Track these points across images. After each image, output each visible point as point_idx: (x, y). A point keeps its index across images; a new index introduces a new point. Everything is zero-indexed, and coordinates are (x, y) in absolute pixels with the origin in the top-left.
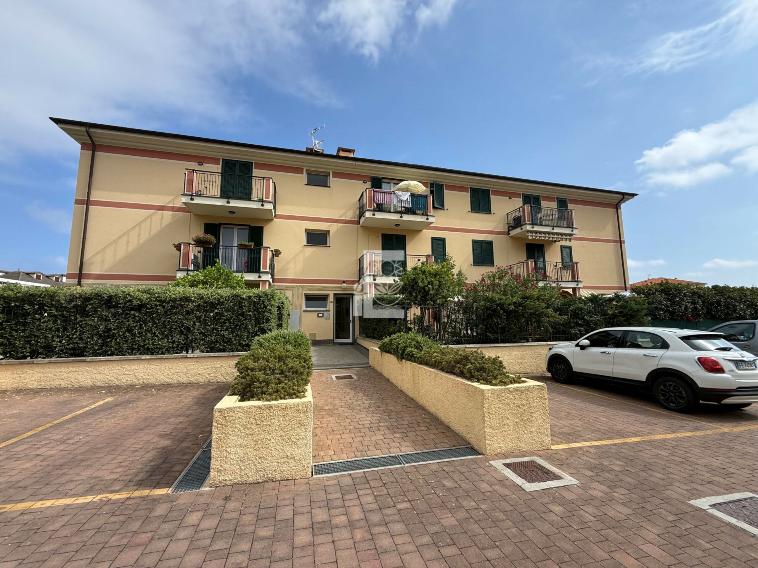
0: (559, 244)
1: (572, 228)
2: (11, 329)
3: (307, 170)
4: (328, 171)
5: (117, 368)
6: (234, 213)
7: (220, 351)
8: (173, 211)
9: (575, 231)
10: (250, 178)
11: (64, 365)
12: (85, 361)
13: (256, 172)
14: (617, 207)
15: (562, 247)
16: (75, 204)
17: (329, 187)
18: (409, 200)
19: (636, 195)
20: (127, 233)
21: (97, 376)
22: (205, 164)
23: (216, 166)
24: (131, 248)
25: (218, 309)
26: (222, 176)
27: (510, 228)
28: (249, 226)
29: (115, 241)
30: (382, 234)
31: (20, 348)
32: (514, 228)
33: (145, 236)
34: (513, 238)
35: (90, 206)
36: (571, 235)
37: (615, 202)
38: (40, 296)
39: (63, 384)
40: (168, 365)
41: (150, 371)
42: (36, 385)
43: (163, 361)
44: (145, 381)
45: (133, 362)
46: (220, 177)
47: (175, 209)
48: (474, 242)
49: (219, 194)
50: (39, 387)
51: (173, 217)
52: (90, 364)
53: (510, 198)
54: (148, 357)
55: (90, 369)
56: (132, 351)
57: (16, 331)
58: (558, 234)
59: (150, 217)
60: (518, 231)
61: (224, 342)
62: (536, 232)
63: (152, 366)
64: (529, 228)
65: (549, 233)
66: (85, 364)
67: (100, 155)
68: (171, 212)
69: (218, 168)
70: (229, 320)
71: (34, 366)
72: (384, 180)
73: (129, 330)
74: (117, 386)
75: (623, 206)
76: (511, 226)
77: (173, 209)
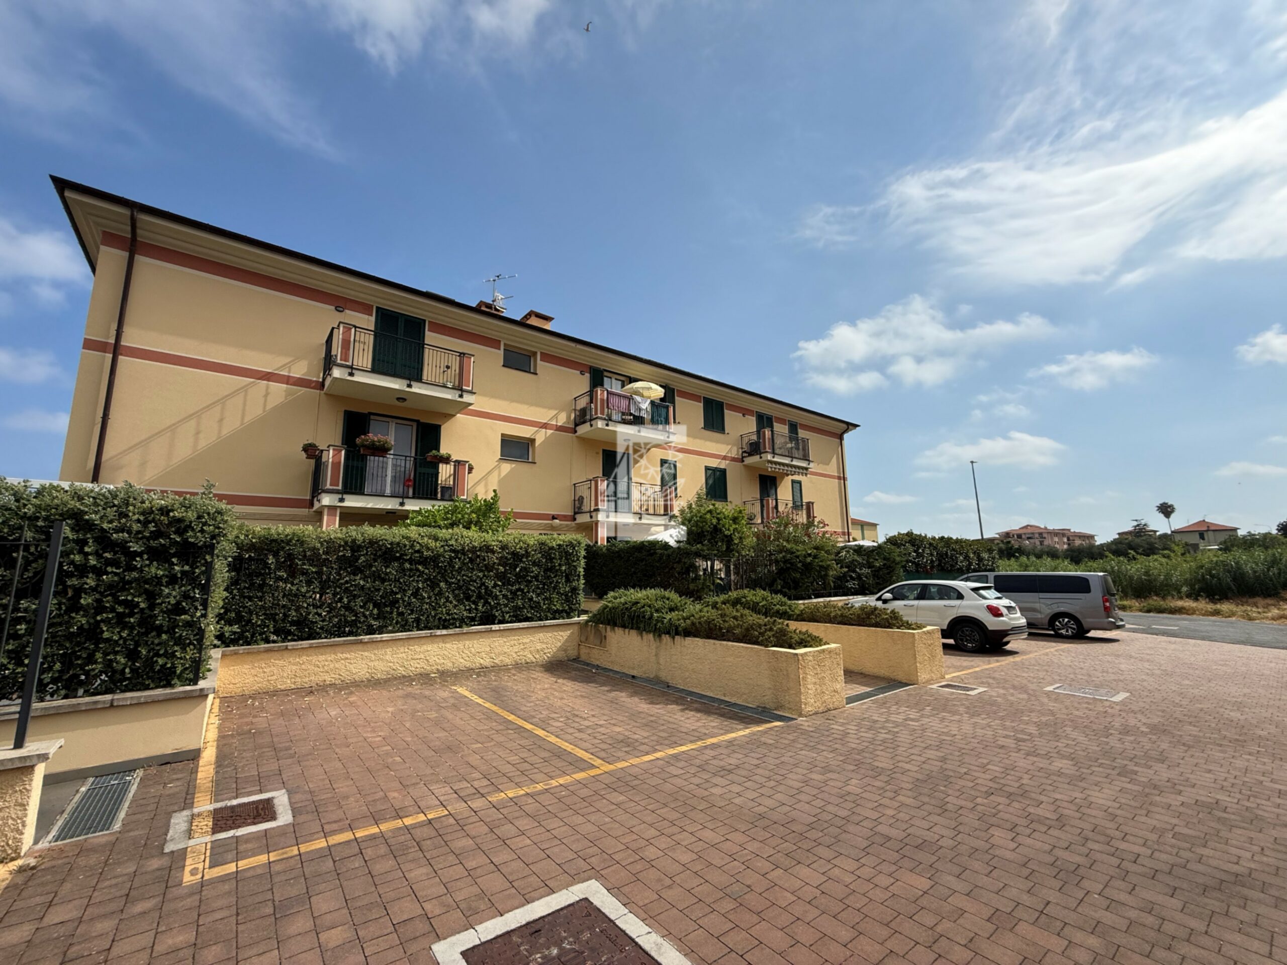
0: (791, 477)
1: (809, 460)
2: (242, 596)
3: (505, 344)
4: (533, 349)
5: (402, 650)
6: (404, 400)
7: (527, 619)
8: (287, 384)
9: (812, 465)
10: (420, 346)
11: (328, 650)
12: (361, 642)
13: (431, 337)
14: (841, 438)
15: (793, 482)
16: (84, 348)
17: (536, 374)
18: (649, 409)
19: (858, 426)
20: (197, 415)
21: (376, 663)
22: (347, 311)
23: (366, 317)
24: (203, 443)
25: (524, 562)
26: (375, 336)
27: (745, 455)
28: (418, 421)
29: (172, 428)
30: (604, 451)
31: (259, 626)
32: (750, 454)
33: (232, 424)
34: (747, 467)
35: (120, 357)
36: (807, 469)
37: (839, 432)
38: (288, 542)
39: (328, 679)
40: (467, 642)
41: (446, 653)
42: (288, 684)
43: (461, 637)
44: (439, 668)
45: (423, 641)
46: (372, 337)
47: (291, 381)
48: (707, 469)
49: (370, 366)
50: (293, 686)
51: (288, 393)
52: (369, 645)
53: (744, 415)
54: (444, 632)
55: (366, 654)
56: (419, 625)
57: (250, 599)
58: (795, 467)
59: (245, 389)
60: (755, 459)
61: (532, 608)
62: (776, 463)
63: (448, 645)
64: (769, 457)
65: (787, 465)
66: (360, 647)
67: (141, 260)
68: (285, 386)
69: (369, 321)
70: (536, 577)
71: (285, 653)
72: (606, 374)
73: (416, 594)
74: (404, 676)
75: (845, 436)
76: (745, 452)
77: (287, 380)
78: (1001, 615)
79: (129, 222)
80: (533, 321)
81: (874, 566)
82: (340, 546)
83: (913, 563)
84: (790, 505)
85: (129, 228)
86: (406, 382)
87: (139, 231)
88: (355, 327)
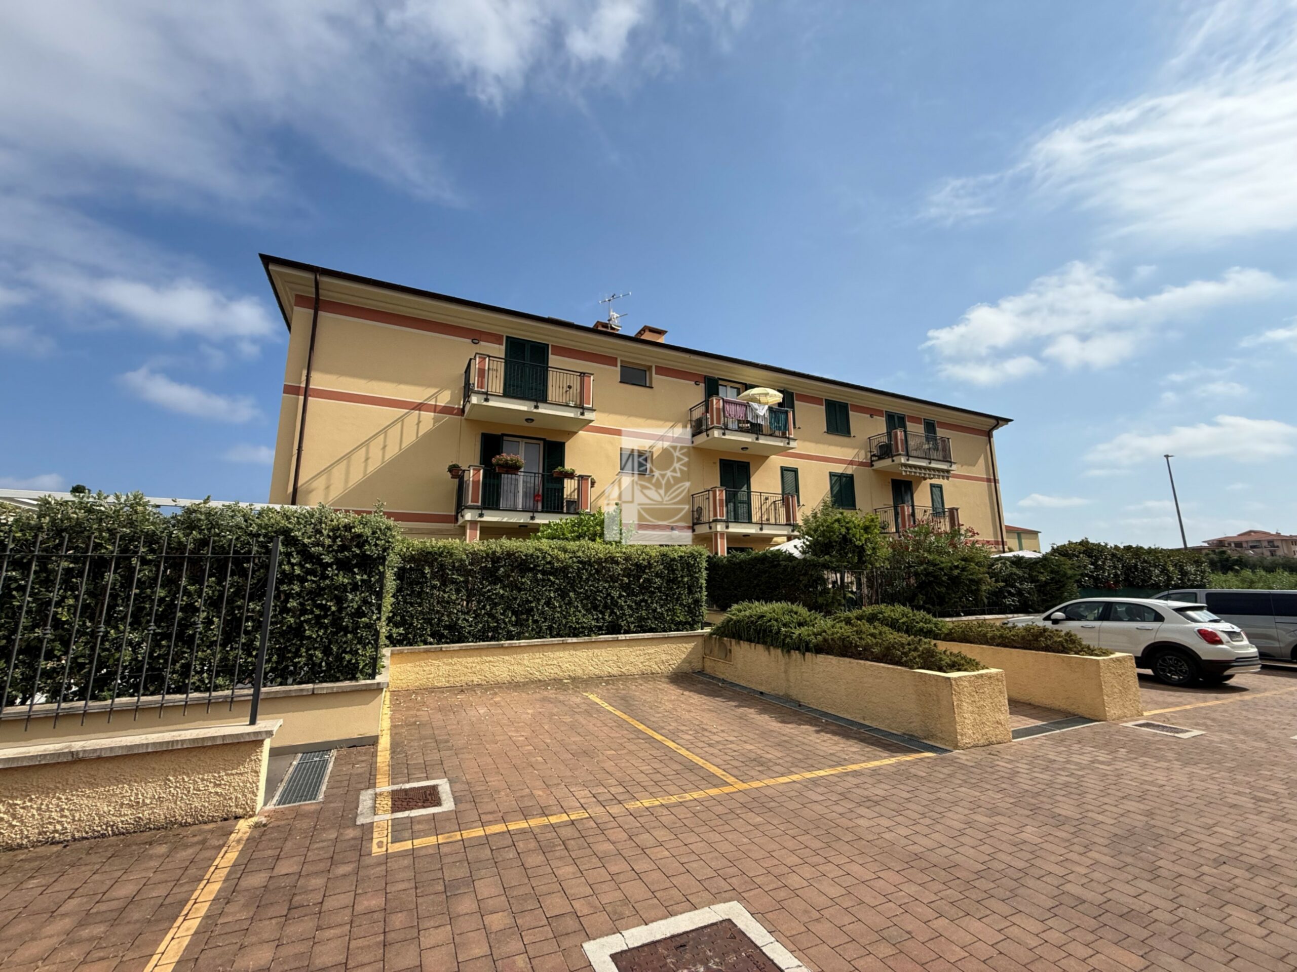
0: (929, 481)
1: (951, 462)
2: (405, 602)
3: (622, 361)
4: (649, 364)
5: (537, 655)
6: (532, 420)
7: (651, 630)
8: (435, 412)
9: (954, 467)
10: (545, 369)
11: (476, 652)
12: (502, 647)
13: (554, 360)
14: (989, 435)
15: (932, 486)
16: (284, 392)
17: (652, 388)
18: (767, 415)
19: (1011, 420)
20: (366, 443)
21: (516, 667)
22: (482, 343)
23: (497, 346)
24: (371, 468)
25: (647, 574)
26: (506, 363)
27: (874, 458)
28: (544, 440)
29: (348, 456)
30: (721, 460)
31: (419, 629)
32: (880, 458)
33: (393, 451)
34: (878, 472)
35: (310, 398)
36: (948, 471)
37: (987, 428)
38: (441, 554)
39: (476, 679)
40: (596, 651)
41: (577, 660)
42: (443, 683)
43: (589, 645)
44: (571, 674)
45: (556, 648)
46: (503, 364)
47: (438, 410)
48: (832, 475)
49: (501, 391)
50: (448, 685)
51: (435, 420)
52: (508, 650)
53: (871, 416)
54: (575, 640)
55: (507, 658)
56: (552, 632)
57: (412, 604)
58: (934, 469)
59: (401, 419)
60: (886, 463)
61: (656, 619)
62: (911, 466)
63: (578, 653)
64: (903, 460)
65: (925, 468)
66: (501, 651)
67: (325, 316)
68: (432, 414)
69: (500, 350)
70: (659, 588)
71: (441, 655)
72: (721, 382)
73: (548, 603)
74: (540, 681)
75: (995, 433)
76: (874, 455)
77: (435, 409)
78: (1220, 642)
79: (314, 285)
80: (647, 336)
81: (1038, 581)
82: (483, 557)
83: (1090, 577)
84: (930, 511)
85: (314, 290)
86: (533, 404)
87: (321, 291)
88: (489, 356)
